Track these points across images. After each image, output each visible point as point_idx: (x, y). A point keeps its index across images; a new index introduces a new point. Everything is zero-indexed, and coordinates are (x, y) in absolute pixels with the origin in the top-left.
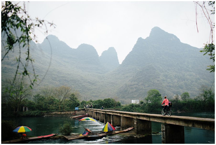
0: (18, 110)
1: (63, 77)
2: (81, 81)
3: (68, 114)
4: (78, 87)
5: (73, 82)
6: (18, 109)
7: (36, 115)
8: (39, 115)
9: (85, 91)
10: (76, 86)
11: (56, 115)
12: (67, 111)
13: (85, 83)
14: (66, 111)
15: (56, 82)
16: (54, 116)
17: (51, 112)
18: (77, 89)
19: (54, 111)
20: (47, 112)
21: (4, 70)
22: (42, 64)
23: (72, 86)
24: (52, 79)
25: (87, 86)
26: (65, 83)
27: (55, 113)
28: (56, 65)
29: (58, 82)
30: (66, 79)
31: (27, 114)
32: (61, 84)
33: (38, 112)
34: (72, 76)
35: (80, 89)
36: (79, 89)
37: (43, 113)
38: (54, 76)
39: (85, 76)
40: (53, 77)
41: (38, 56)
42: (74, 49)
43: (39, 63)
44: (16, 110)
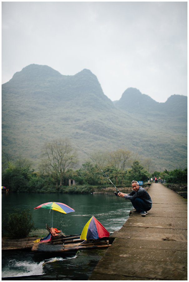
0: (61, 184)
1: (147, 141)
2: (172, 146)
3: (127, 190)
4: (167, 153)
5: (161, 147)
6: (61, 182)
7: (83, 191)
8: (87, 191)
9: (179, 160)
10: (165, 153)
11: (109, 192)
12: (127, 186)
13: (177, 148)
14: (124, 187)
15: (138, 147)
16: (107, 193)
17: (104, 188)
18: (167, 156)
19: (108, 187)
20: (98, 188)
21: (75, 136)
22: (120, 125)
23: (160, 152)
24: (133, 144)
25: (181, 151)
26: (150, 149)
27: (109, 188)
28: (138, 126)
29: (141, 148)
30: (152, 143)
31: (70, 189)
32: (145, 150)
33: (86, 187)
34: (160, 139)
35: (172, 157)
36: (169, 156)
37: (93, 189)
38: (135, 140)
39: (178, 138)
40: (134, 142)
41: (115, 116)
42: (161, 103)
43: (116, 124)
44: (59, 184)
